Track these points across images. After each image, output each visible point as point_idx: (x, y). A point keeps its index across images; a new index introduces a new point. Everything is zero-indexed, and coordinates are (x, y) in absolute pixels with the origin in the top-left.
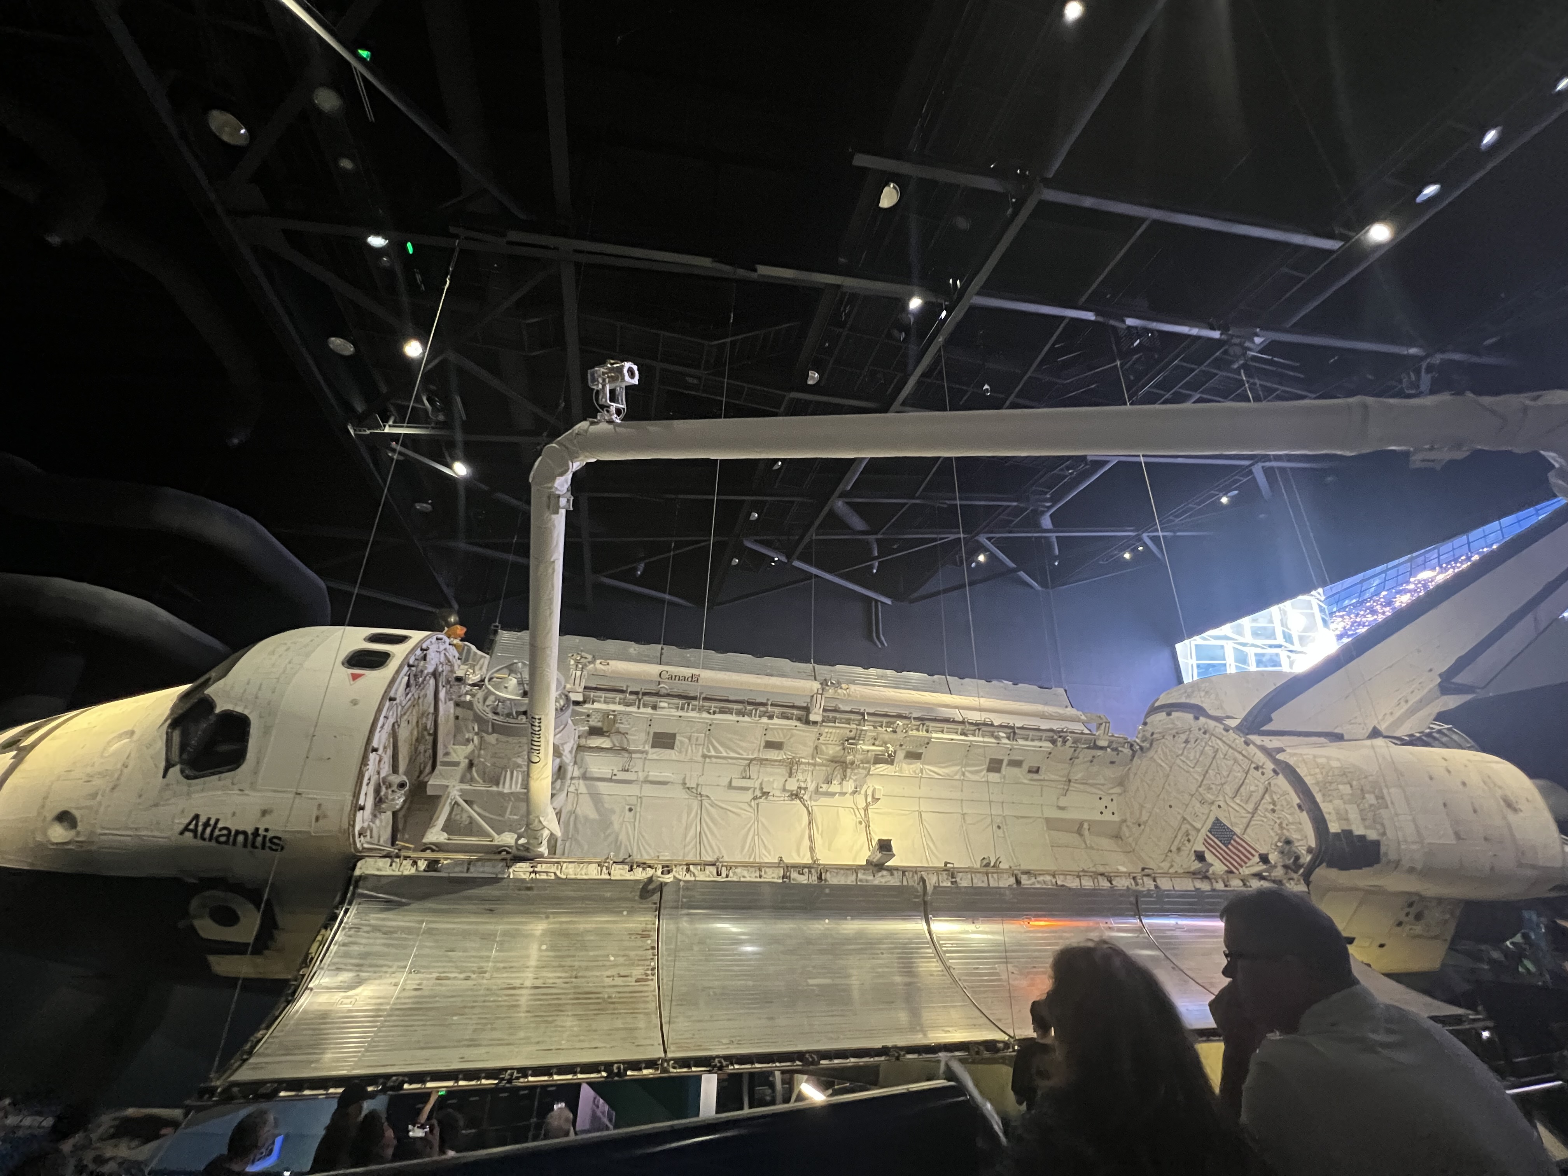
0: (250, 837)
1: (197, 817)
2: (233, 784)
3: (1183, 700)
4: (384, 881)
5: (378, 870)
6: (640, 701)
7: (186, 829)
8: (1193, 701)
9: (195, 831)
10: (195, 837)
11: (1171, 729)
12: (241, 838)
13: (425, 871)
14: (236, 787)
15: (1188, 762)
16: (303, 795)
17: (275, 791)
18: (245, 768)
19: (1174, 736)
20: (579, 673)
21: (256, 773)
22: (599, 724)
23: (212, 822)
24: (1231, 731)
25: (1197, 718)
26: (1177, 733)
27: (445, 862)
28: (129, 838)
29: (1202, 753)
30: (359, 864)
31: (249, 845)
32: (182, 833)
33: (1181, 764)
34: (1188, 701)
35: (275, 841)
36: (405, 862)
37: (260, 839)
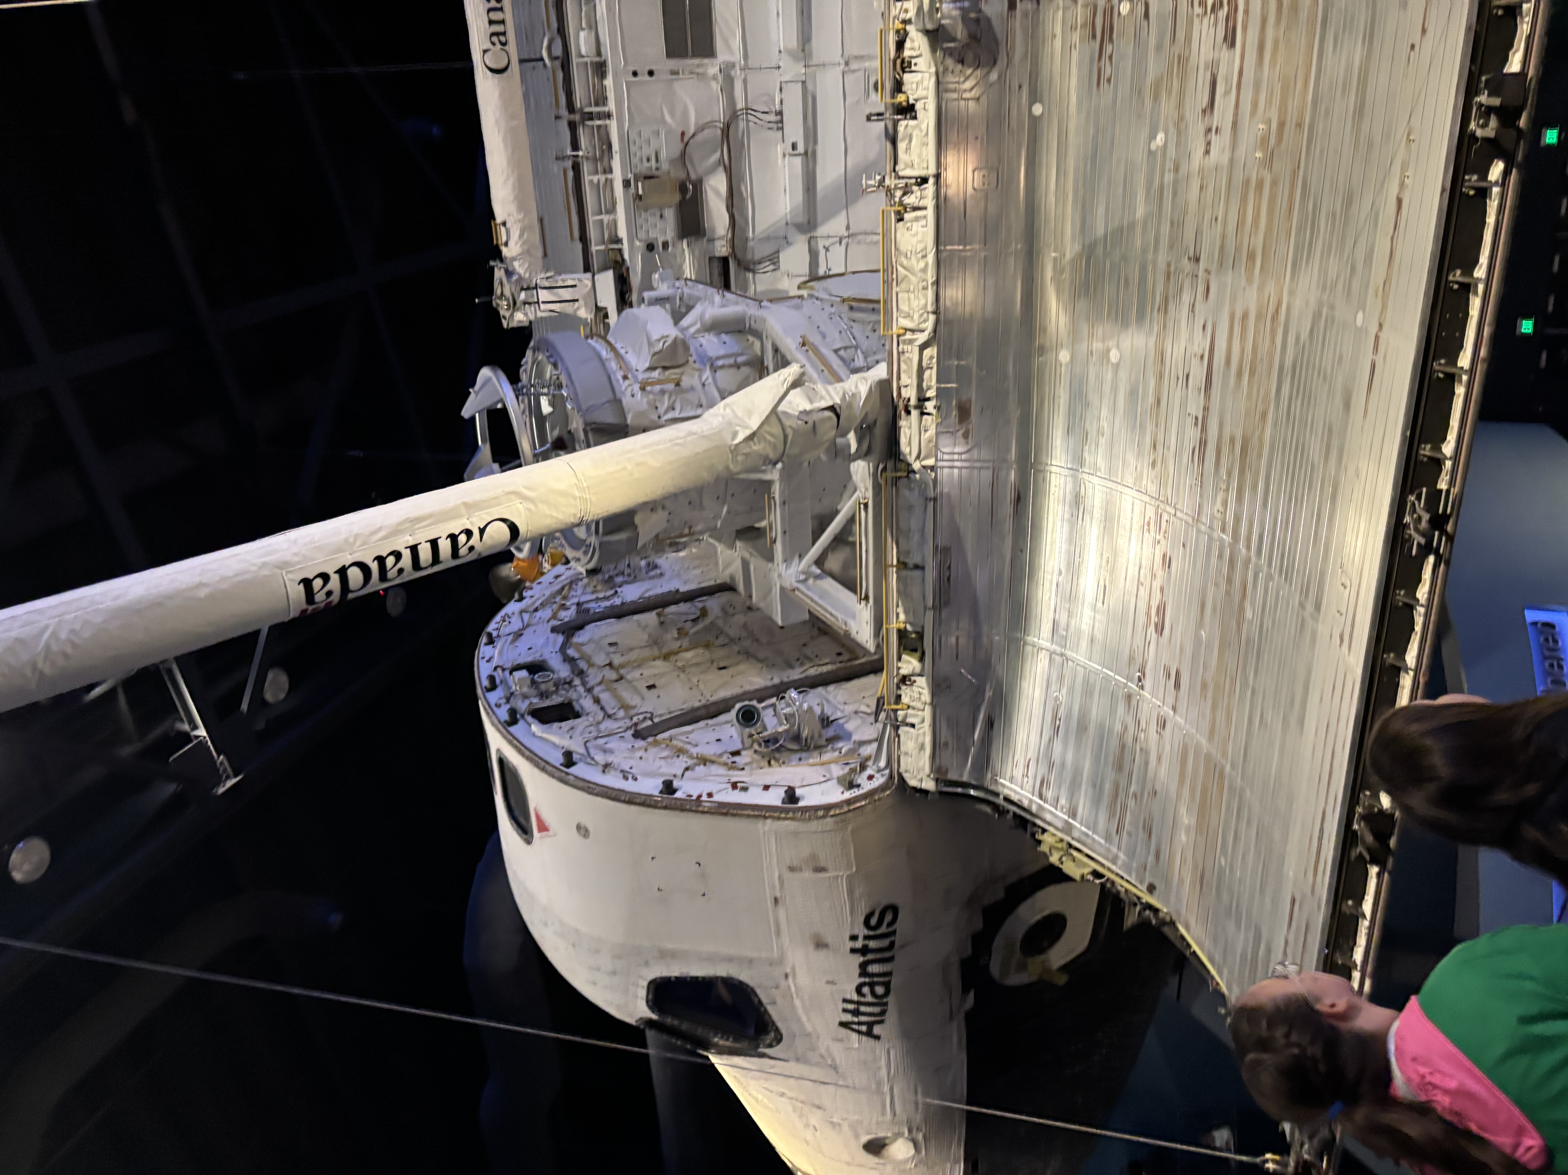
0: (870, 957)
1: (844, 1025)
2: (776, 988)
4: (945, 735)
5: (922, 747)
6: (591, 116)
9: (871, 1023)
10: (881, 1022)
12: (874, 968)
13: (921, 659)
14: (783, 983)
16: (778, 895)
17: (778, 933)
18: (744, 975)
20: (544, 295)
22: (670, 214)
23: (851, 1007)
27: (902, 617)
30: (913, 783)
31: (887, 955)
35: (873, 921)
36: (905, 700)
37: (872, 944)
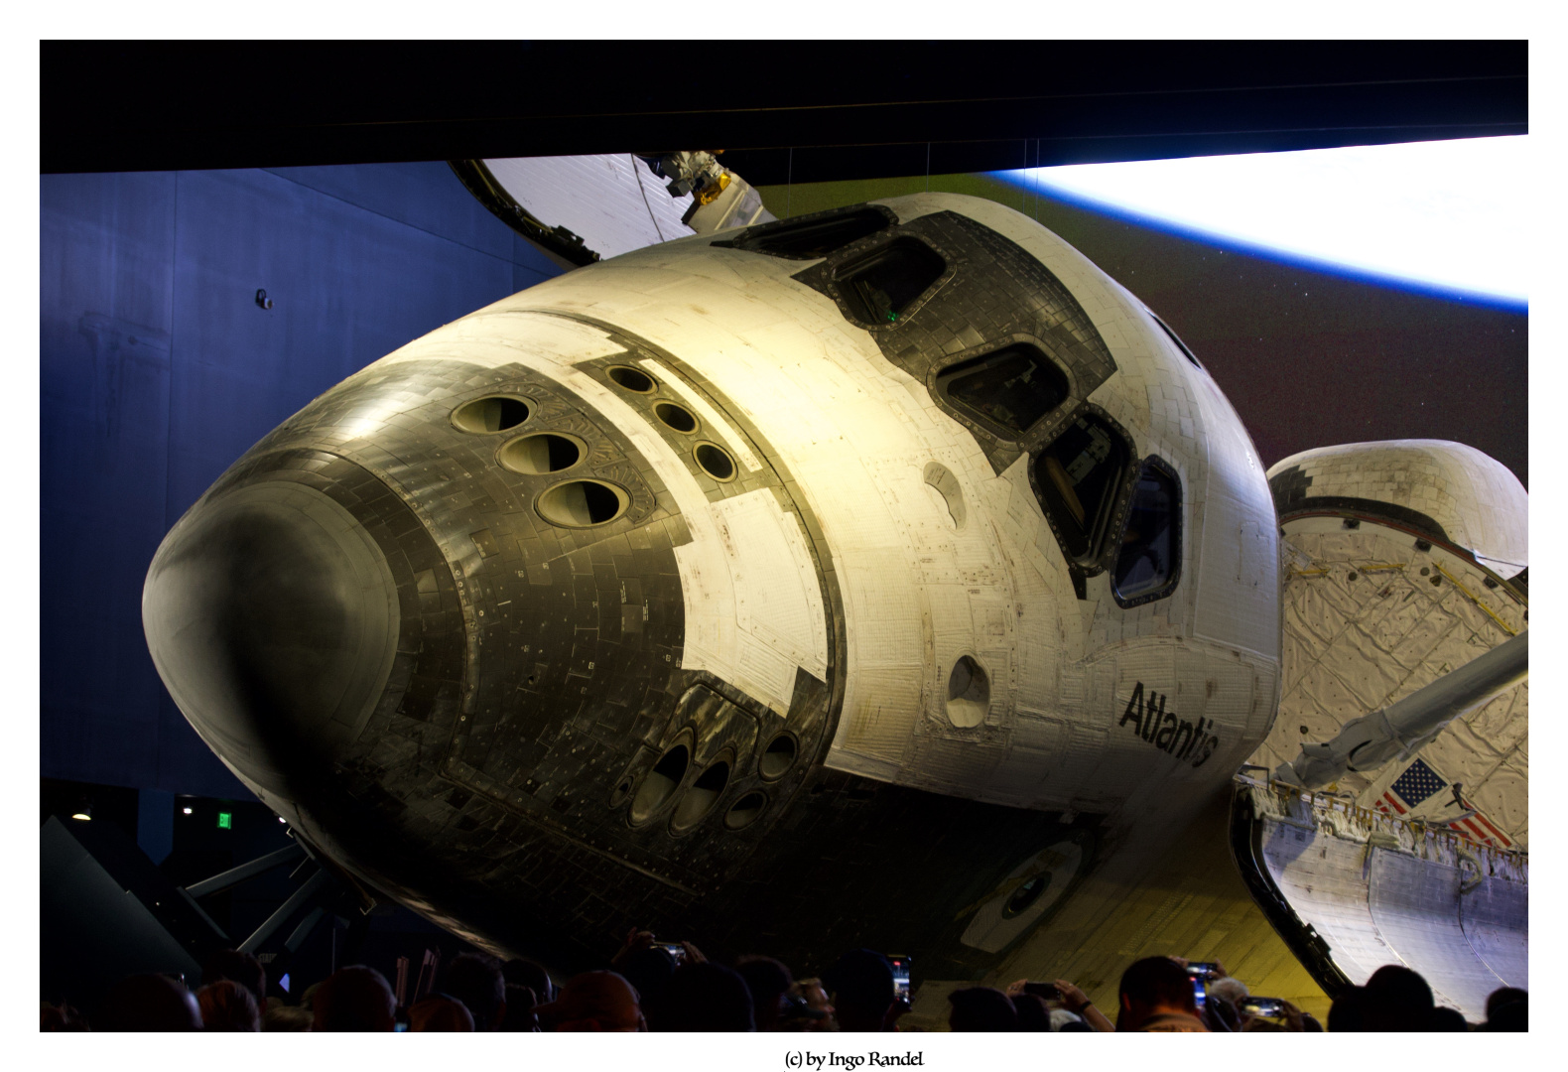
0: (1194, 736)
1: (1139, 688)
2: (1169, 623)
3: (1387, 497)
5: (1267, 809)
7: (1128, 715)
8: (1414, 505)
9: (1137, 718)
10: (1137, 732)
11: (1349, 561)
14: (1172, 631)
15: (1377, 640)
16: (1242, 658)
17: (1213, 645)
18: (1181, 590)
19: (1352, 577)
21: (1191, 603)
23: (1157, 702)
24: (1500, 588)
25: (1423, 546)
26: (1362, 570)
28: (1057, 726)
29: (1418, 622)
32: (1122, 723)
33: (1358, 640)
34: (1400, 502)
35: (1210, 745)
37: (1200, 740)
